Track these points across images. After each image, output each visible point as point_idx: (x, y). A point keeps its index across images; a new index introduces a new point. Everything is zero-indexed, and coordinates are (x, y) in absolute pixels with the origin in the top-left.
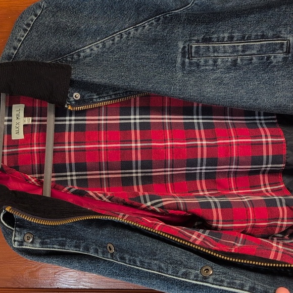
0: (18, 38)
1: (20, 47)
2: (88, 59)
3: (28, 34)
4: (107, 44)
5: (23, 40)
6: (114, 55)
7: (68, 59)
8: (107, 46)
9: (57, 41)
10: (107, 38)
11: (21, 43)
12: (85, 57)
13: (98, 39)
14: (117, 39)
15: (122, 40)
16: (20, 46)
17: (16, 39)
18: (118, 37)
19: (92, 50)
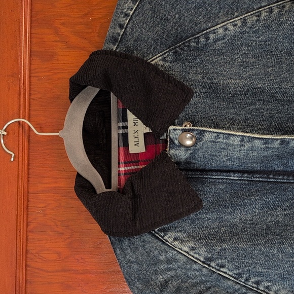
0: (125, 11)
1: (127, 25)
2: (220, 43)
3: (138, 5)
4: (248, 21)
5: (131, 14)
6: (259, 37)
7: (193, 44)
8: (249, 24)
9: (177, 16)
10: (249, 14)
11: (129, 18)
12: (216, 41)
13: (236, 14)
14: (264, 14)
15: (272, 15)
16: (128, 23)
17: (122, 12)
18: (267, 12)
19: (226, 29)
